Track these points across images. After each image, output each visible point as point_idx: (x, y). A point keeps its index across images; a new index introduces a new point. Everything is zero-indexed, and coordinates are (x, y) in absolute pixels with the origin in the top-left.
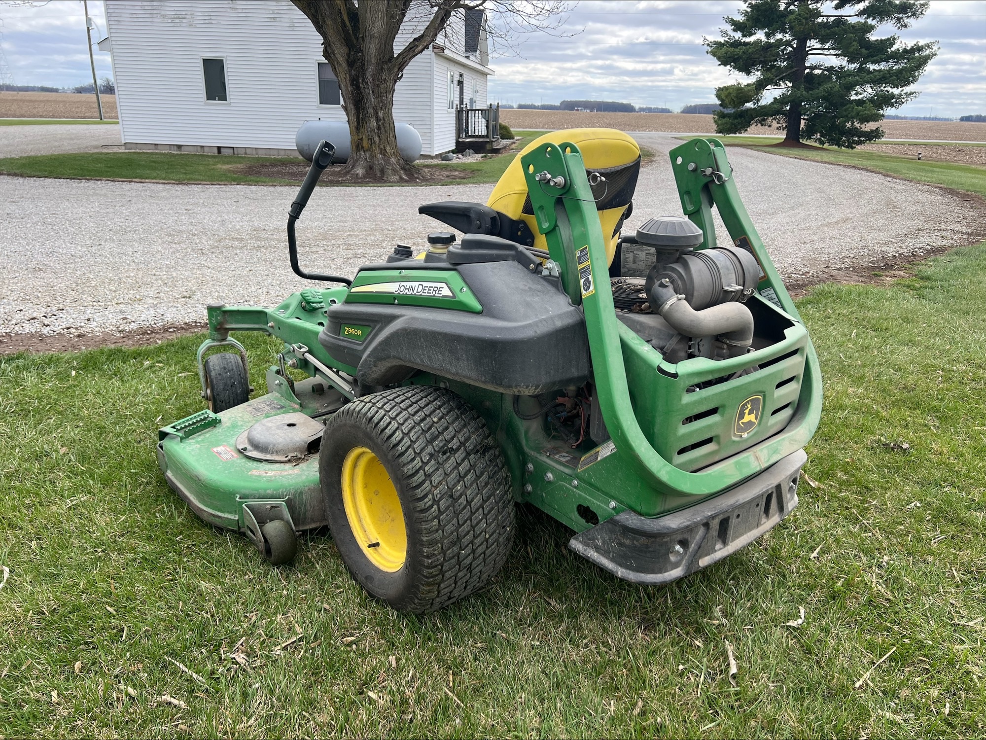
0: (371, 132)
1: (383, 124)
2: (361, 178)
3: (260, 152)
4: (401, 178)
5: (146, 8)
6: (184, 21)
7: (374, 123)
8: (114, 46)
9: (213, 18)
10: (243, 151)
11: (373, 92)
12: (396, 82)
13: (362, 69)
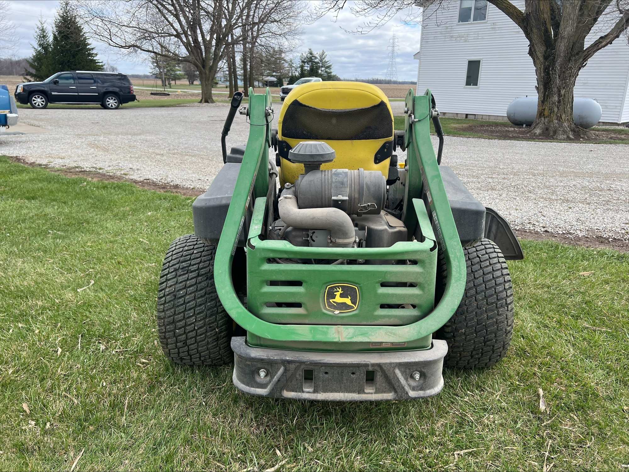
0: (552, 104)
1: (563, 99)
2: (537, 136)
3: (491, 118)
4: (568, 137)
5: (443, 33)
6: (463, 39)
7: (556, 98)
8: (422, 56)
9: (480, 35)
10: (481, 117)
11: (559, 76)
12: (580, 69)
13: (554, 62)
